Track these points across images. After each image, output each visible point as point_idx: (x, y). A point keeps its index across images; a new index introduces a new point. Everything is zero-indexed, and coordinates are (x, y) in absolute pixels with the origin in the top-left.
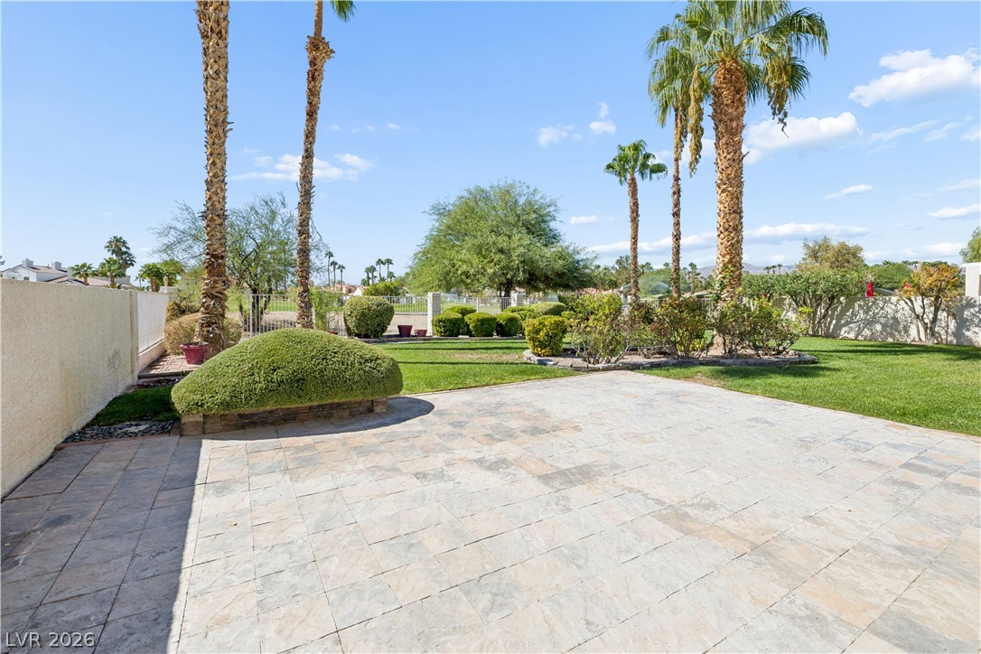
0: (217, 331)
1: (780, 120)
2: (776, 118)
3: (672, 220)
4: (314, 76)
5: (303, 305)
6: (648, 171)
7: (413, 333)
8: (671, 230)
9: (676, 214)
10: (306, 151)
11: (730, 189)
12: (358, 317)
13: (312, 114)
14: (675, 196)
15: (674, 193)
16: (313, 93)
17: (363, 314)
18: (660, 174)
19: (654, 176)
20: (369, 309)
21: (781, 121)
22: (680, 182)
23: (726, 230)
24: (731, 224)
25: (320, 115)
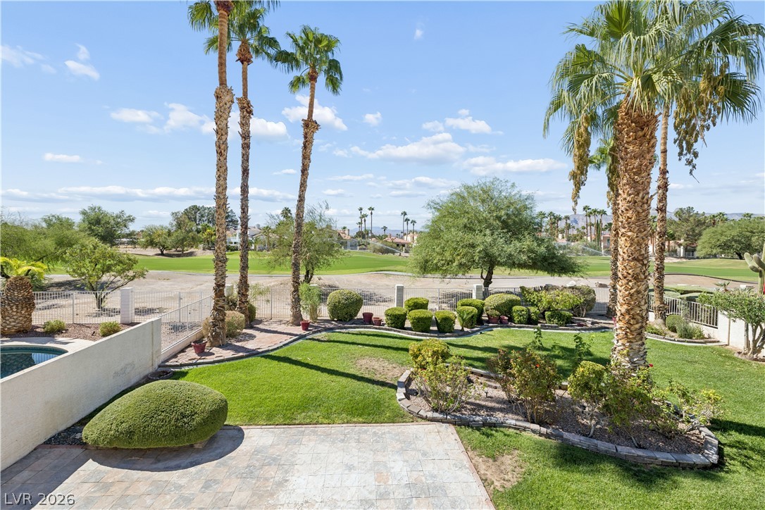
0: (218, 330)
1: (687, 160)
2: (684, 158)
4: (307, 146)
10: (300, 197)
11: (630, 234)
13: (304, 171)
16: (306, 157)
21: (689, 162)
24: (630, 271)
25: (310, 171)
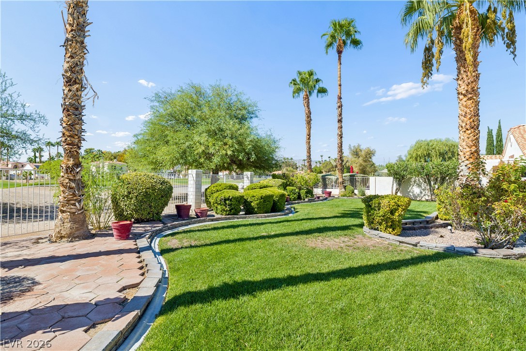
3: (337, 125)
5: (73, 185)
6: (316, 91)
7: (192, 213)
8: (337, 131)
9: (340, 121)
12: (140, 198)
14: (340, 109)
15: (339, 107)
17: (147, 195)
18: (323, 94)
19: (320, 95)
20: (153, 188)
22: (342, 100)
23: (472, 128)
